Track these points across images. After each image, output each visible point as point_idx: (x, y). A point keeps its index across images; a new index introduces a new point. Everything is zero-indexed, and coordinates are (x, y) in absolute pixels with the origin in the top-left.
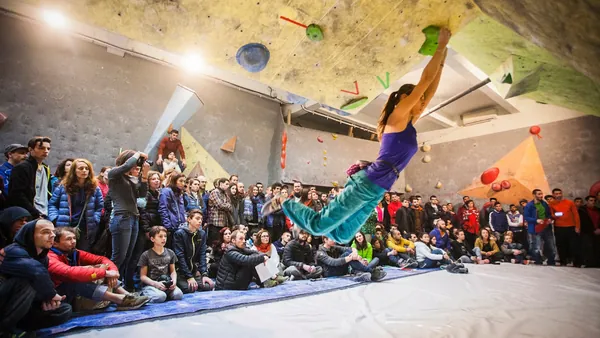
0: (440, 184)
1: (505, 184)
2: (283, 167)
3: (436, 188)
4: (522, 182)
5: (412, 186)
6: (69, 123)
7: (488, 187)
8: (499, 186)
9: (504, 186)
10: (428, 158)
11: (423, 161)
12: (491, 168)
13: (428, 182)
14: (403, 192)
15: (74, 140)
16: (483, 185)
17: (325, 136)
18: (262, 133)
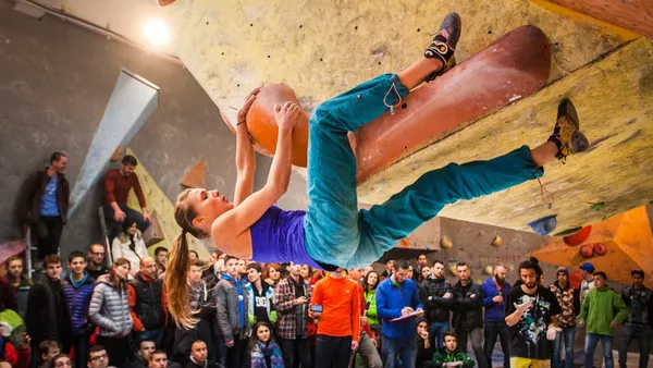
0: (499, 240)
1: (600, 249)
3: (493, 244)
4: (624, 248)
5: (453, 239)
7: (573, 251)
8: (590, 251)
9: (598, 251)
13: (480, 235)
14: (438, 248)
16: (565, 247)
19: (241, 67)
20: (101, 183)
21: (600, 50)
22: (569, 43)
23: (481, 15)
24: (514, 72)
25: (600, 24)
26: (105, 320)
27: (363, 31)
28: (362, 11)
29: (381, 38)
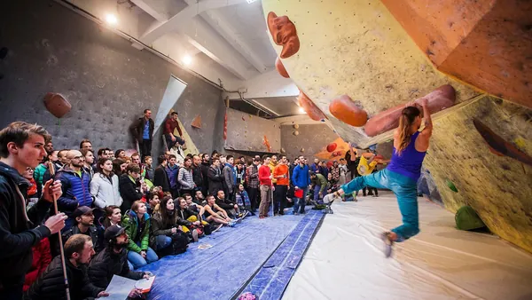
0: (303, 149)
1: (339, 152)
2: (225, 138)
3: (301, 151)
5: (285, 149)
6: (108, 108)
7: (331, 154)
8: (336, 154)
10: (297, 133)
11: (294, 134)
12: (332, 143)
13: (296, 148)
14: (280, 153)
15: (111, 123)
16: (328, 152)
17: (246, 116)
18: (211, 112)
19: (326, 87)
20: (164, 125)
21: (473, 95)
22: (462, 92)
23: (430, 79)
24: (448, 100)
25: (473, 87)
26: (184, 182)
27: (382, 79)
28: (382, 71)
29: (390, 82)
